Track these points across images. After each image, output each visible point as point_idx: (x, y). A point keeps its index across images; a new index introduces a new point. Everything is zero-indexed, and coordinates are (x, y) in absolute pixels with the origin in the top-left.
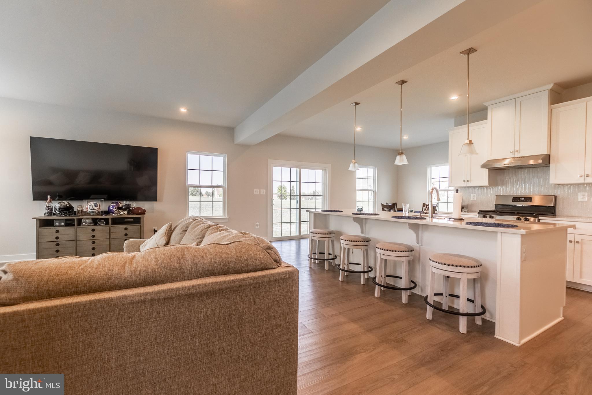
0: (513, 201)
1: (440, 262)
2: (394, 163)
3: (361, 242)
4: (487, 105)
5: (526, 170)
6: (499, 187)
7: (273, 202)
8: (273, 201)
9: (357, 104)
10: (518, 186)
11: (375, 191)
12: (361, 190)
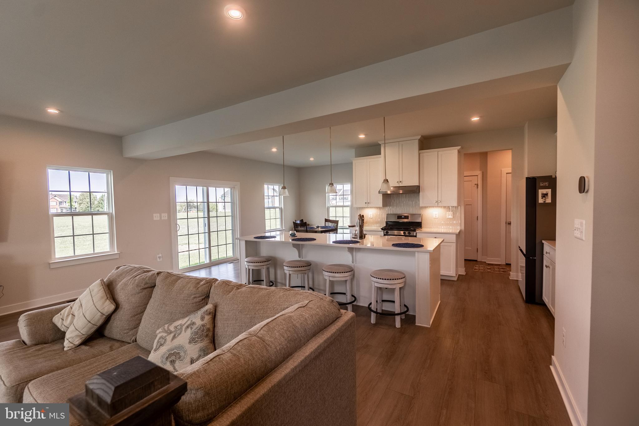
0: (398, 219)
4: (380, 144)
8: (178, 226)
11: (282, 208)
12: (269, 208)
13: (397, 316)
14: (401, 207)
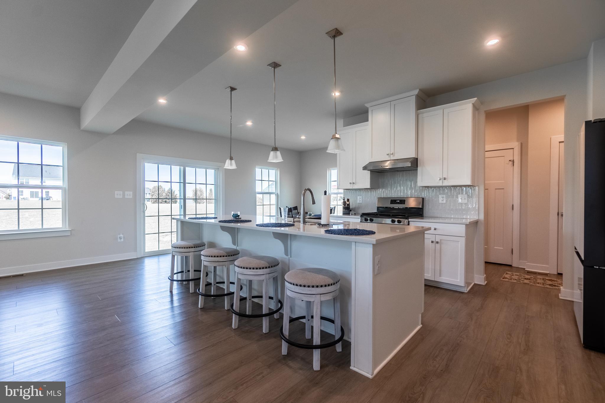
0: (391, 203)
2: (268, 160)
3: (223, 256)
4: (368, 107)
5: (401, 173)
6: (381, 190)
7: (146, 208)
8: (146, 206)
9: (233, 89)
10: (395, 189)
11: (278, 194)
12: (263, 193)
13: (314, 349)
14: (396, 189)
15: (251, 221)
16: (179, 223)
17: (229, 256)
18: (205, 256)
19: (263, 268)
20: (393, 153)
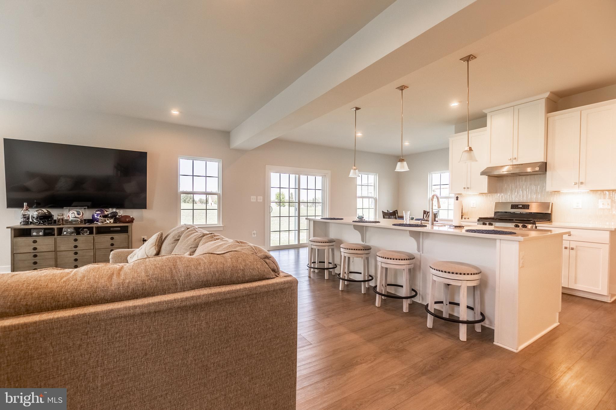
0: (511, 208)
1: (440, 270)
2: (395, 170)
3: (361, 250)
4: (486, 113)
5: (524, 178)
6: (499, 195)
7: (271, 210)
8: (271, 208)
9: (357, 109)
10: (516, 194)
11: (376, 198)
12: (363, 197)
13: (461, 324)
14: (518, 193)
15: (380, 222)
16: (312, 223)
17: (365, 250)
18: (344, 248)
19: (404, 260)
20: (516, 157)
